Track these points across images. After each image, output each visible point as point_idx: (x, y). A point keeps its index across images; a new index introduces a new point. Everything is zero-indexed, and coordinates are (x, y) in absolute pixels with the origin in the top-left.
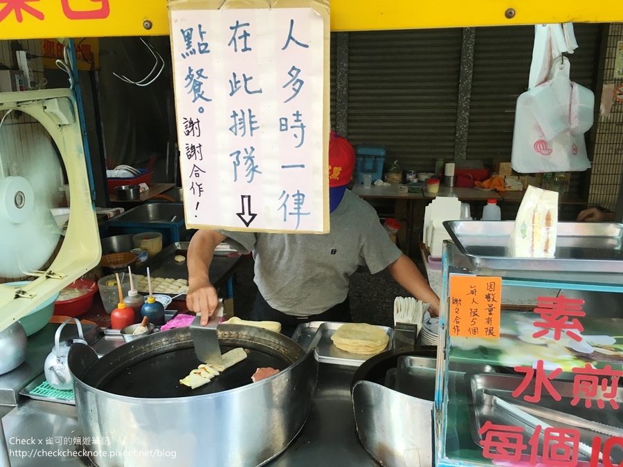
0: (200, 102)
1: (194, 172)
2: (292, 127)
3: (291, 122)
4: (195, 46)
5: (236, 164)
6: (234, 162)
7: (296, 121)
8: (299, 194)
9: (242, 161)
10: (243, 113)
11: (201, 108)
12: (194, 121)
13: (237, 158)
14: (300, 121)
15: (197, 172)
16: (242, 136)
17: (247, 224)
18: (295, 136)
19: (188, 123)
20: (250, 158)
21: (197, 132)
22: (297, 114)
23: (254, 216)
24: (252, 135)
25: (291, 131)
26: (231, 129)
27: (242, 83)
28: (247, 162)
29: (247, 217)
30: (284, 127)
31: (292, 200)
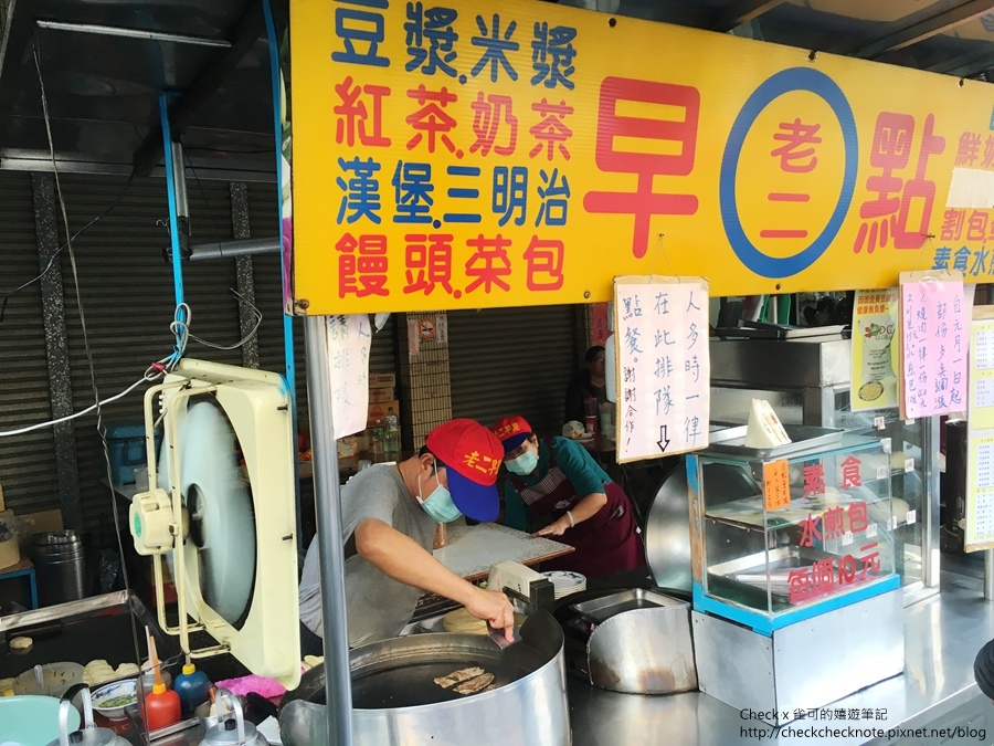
0: (635, 353)
1: (629, 412)
2: (692, 367)
3: (692, 364)
4: (632, 311)
5: (658, 401)
6: (657, 399)
7: (694, 362)
8: (695, 418)
9: (662, 397)
10: (663, 360)
11: (636, 358)
12: (631, 369)
13: (659, 395)
14: (697, 362)
15: (631, 410)
16: (663, 377)
17: (663, 450)
18: (694, 374)
19: (627, 372)
20: (667, 395)
21: (632, 378)
22: (695, 357)
23: (668, 441)
24: (668, 376)
25: (692, 370)
26: (655, 373)
27: (663, 337)
28: (664, 397)
29: (663, 444)
30: (687, 368)
31: (691, 424)
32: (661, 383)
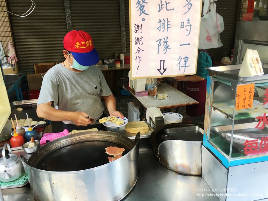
0: (143, 15)
1: (138, 51)
2: (186, 26)
3: (186, 24)
5: (159, 46)
6: (158, 45)
7: (188, 23)
8: (186, 57)
9: (162, 43)
10: (164, 20)
11: (144, 19)
12: (140, 25)
13: (160, 42)
14: (190, 23)
15: (139, 51)
16: (163, 31)
17: (162, 74)
18: (187, 30)
19: (136, 27)
20: (166, 42)
21: (140, 31)
22: (189, 20)
23: (165, 69)
24: (167, 31)
25: (185, 28)
26: (158, 28)
27: (165, 5)
29: (162, 71)
30: (182, 26)
31: (183, 60)
32: (162, 35)
